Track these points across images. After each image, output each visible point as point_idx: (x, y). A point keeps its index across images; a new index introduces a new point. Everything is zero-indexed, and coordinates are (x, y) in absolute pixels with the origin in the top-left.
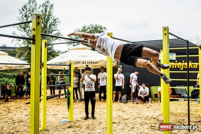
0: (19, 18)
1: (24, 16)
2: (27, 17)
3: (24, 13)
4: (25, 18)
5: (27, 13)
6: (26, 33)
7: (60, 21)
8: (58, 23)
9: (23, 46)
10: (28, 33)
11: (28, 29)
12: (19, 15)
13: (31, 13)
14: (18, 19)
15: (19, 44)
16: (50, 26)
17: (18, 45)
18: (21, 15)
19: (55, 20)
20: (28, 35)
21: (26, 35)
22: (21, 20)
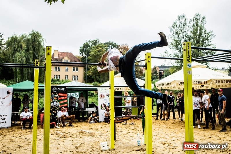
0: (171, 36)
1: (175, 33)
2: (178, 34)
3: (174, 30)
4: (177, 35)
5: (178, 30)
6: (178, 50)
7: (215, 35)
8: (213, 37)
9: (175, 65)
10: (180, 50)
11: (180, 46)
12: (170, 33)
13: (182, 29)
14: (169, 38)
15: (172, 63)
16: (203, 41)
17: (170, 64)
18: (172, 33)
19: (208, 34)
20: (181, 53)
21: (178, 53)
22: (172, 38)
